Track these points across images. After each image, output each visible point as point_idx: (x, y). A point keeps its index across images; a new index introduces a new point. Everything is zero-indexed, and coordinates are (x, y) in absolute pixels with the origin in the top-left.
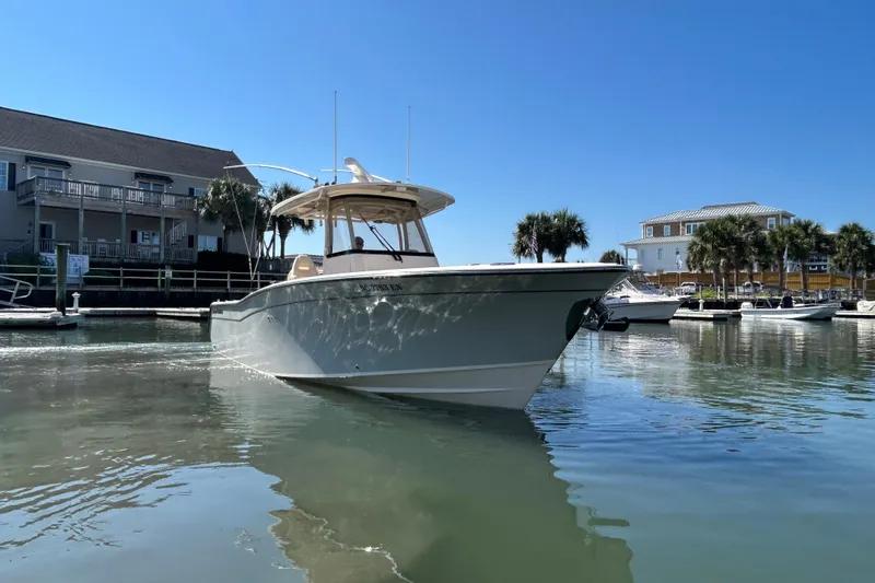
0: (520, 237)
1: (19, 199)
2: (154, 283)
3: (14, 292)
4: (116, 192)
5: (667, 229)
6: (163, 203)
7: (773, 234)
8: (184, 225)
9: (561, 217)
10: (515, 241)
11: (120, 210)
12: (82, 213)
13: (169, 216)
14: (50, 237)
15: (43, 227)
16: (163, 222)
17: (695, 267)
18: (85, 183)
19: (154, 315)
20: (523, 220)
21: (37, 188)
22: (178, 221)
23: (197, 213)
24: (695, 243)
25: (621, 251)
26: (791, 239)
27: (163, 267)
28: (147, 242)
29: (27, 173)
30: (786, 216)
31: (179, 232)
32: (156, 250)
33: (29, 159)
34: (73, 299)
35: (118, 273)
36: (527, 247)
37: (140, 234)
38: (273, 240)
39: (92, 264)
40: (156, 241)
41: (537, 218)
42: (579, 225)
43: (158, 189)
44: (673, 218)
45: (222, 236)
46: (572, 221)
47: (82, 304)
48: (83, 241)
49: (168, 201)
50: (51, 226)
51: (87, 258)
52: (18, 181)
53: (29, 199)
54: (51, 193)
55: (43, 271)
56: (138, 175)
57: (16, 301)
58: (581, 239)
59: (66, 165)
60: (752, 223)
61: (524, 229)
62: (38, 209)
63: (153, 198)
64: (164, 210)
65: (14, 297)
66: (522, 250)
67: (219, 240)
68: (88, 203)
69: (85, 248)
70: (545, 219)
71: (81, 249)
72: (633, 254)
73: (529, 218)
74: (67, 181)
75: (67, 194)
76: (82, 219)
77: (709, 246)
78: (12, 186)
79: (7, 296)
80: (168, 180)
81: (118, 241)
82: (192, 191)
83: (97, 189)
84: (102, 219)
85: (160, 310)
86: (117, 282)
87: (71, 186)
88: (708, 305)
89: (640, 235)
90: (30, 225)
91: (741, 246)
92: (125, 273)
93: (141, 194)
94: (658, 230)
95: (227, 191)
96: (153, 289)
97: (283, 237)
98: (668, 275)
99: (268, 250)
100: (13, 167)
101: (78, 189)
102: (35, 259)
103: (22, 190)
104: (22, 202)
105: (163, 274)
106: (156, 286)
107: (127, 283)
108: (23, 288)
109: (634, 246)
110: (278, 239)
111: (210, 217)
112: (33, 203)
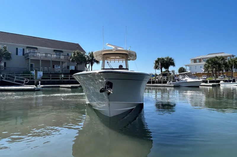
0: (156, 64)
1: (25, 58)
2: (59, 78)
3: (24, 81)
4: (49, 55)
5: (198, 61)
6: (61, 58)
7: (229, 62)
8: (66, 63)
9: (167, 58)
10: (154, 65)
11: (50, 60)
12: (40, 61)
13: (62, 61)
14: (33, 67)
15: (31, 65)
16: (61, 63)
17: (206, 71)
18: (41, 53)
19: (59, 87)
20: (156, 59)
21: (30, 55)
22: (65, 62)
23: (70, 60)
24: (206, 65)
25: (185, 67)
26: (235, 63)
27: (61, 74)
28: (57, 68)
29: (27, 51)
30: (233, 56)
31: (65, 65)
32: (59, 70)
33: (28, 47)
34: (39, 83)
35: (50, 76)
36: (158, 67)
37: (55, 66)
38: (89, 67)
39: (43, 74)
40: (59, 67)
41: (160, 59)
42: (173, 60)
43: (59, 54)
44: (199, 57)
45: (76, 66)
46: (171, 59)
47: (41, 84)
48: (41, 68)
49: (62, 57)
50: (33, 64)
51: (42, 72)
52: (25, 53)
53: (28, 58)
54: (33, 56)
55: (31, 76)
56: (54, 51)
57: (25, 84)
58: (173, 64)
59: (36, 48)
60: (223, 58)
61: (157, 62)
62: (30, 60)
63: (58, 56)
64: (61, 59)
65: (24, 83)
66: (156, 67)
67: (75, 67)
68: (42, 58)
69: (41, 70)
70: (163, 59)
71: (40, 70)
72: (188, 68)
73: (158, 59)
74: (37, 53)
75: (37, 56)
76: (41, 62)
77: (210, 65)
78: (23, 54)
79: (23, 83)
80: (62, 52)
81: (50, 68)
82: (68, 54)
83: (44, 54)
84: (46, 62)
85: (61, 85)
86: (50, 78)
87: (38, 54)
88: (210, 82)
89: (190, 63)
90: (28, 64)
91: (220, 65)
92: (52, 76)
93: (55, 56)
94: (195, 61)
95: (77, 54)
96: (59, 80)
97: (92, 66)
98: (199, 74)
99: (88, 69)
100: (23, 49)
101: (40, 55)
102: (29, 73)
103: (26, 55)
104: (26, 58)
105: (61, 76)
106: (59, 79)
107: (52, 78)
108: (26, 80)
109: (188, 66)
110: (90, 66)
111: (73, 61)
112: (28, 59)
